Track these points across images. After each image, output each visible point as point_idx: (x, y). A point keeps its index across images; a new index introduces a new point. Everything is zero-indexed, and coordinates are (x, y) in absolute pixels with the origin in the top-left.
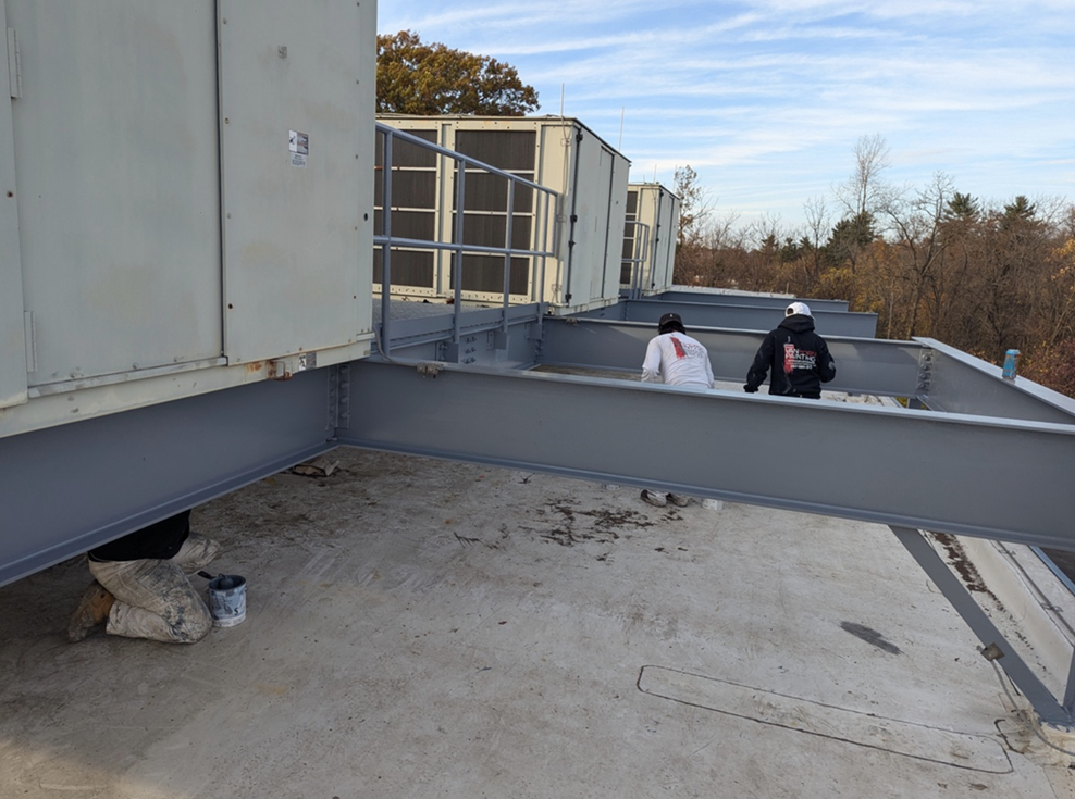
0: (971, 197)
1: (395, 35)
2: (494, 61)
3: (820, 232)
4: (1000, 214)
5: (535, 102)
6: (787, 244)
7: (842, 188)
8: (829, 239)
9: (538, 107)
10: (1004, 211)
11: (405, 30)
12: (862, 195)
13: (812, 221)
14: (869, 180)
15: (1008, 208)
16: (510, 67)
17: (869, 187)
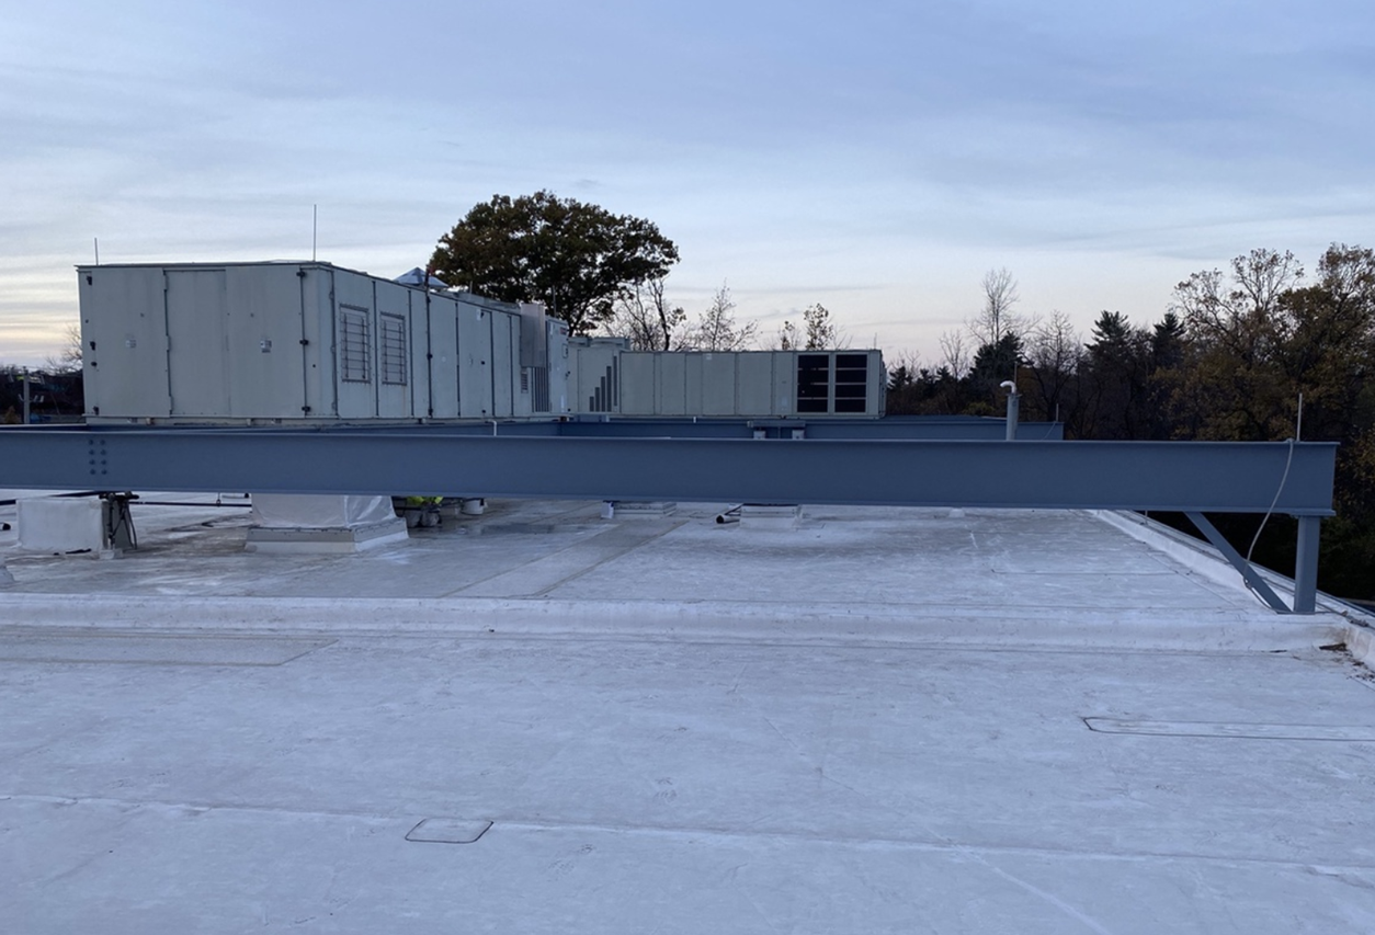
0: (1120, 315)
1: (532, 196)
2: (636, 220)
3: (959, 367)
4: (1150, 334)
5: (675, 256)
6: (921, 376)
7: (975, 323)
8: (972, 369)
9: (678, 260)
10: (1153, 331)
11: (541, 191)
12: (995, 328)
13: (950, 356)
14: (1000, 314)
15: (1157, 327)
16: (650, 222)
17: (1000, 321)
